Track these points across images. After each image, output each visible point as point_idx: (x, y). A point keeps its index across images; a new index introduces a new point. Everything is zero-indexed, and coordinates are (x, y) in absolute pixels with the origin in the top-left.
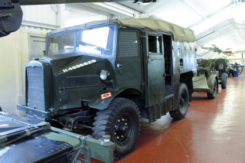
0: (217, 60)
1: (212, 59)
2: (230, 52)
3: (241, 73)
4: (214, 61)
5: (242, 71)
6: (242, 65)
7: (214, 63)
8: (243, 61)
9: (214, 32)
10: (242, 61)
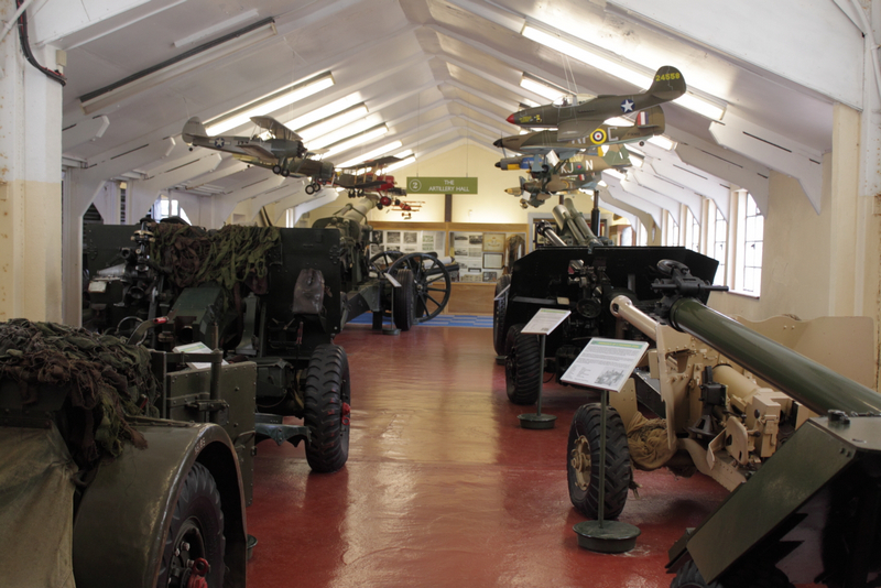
0: (276, 236)
1: (240, 229)
2: (387, 184)
3: (441, 308)
4: (255, 244)
5: (447, 292)
6: (444, 259)
7: (255, 257)
8: (452, 238)
9: (270, 20)
10: (445, 237)
